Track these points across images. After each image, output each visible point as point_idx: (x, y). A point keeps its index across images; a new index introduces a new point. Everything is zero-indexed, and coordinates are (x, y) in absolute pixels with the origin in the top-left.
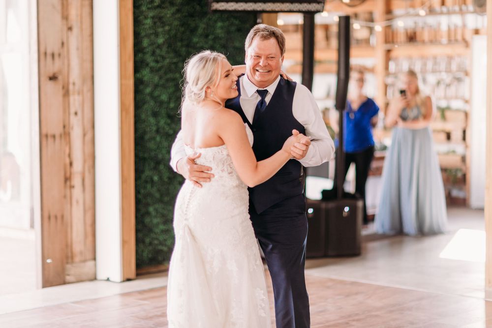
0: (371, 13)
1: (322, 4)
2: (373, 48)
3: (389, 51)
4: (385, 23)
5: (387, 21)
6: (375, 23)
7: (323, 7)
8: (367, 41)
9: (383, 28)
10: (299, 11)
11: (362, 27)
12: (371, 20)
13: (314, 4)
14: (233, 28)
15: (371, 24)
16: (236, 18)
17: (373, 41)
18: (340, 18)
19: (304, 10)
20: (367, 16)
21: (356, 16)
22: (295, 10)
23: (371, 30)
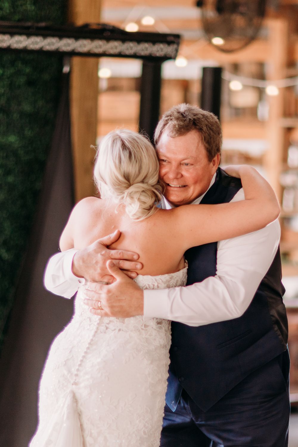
0: (261, 65)
1: (175, 46)
2: (262, 123)
3: (289, 130)
4: (284, 83)
5: (289, 80)
6: (267, 82)
7: (177, 51)
8: (253, 112)
9: (280, 89)
10: (135, 56)
11: (246, 87)
12: (261, 76)
13: (162, 46)
14: (22, 80)
15: (260, 84)
16: (25, 62)
17: (264, 111)
18: (205, 70)
19: (143, 53)
20: (253, 69)
21: (236, 68)
22: (127, 53)
23: (261, 92)
